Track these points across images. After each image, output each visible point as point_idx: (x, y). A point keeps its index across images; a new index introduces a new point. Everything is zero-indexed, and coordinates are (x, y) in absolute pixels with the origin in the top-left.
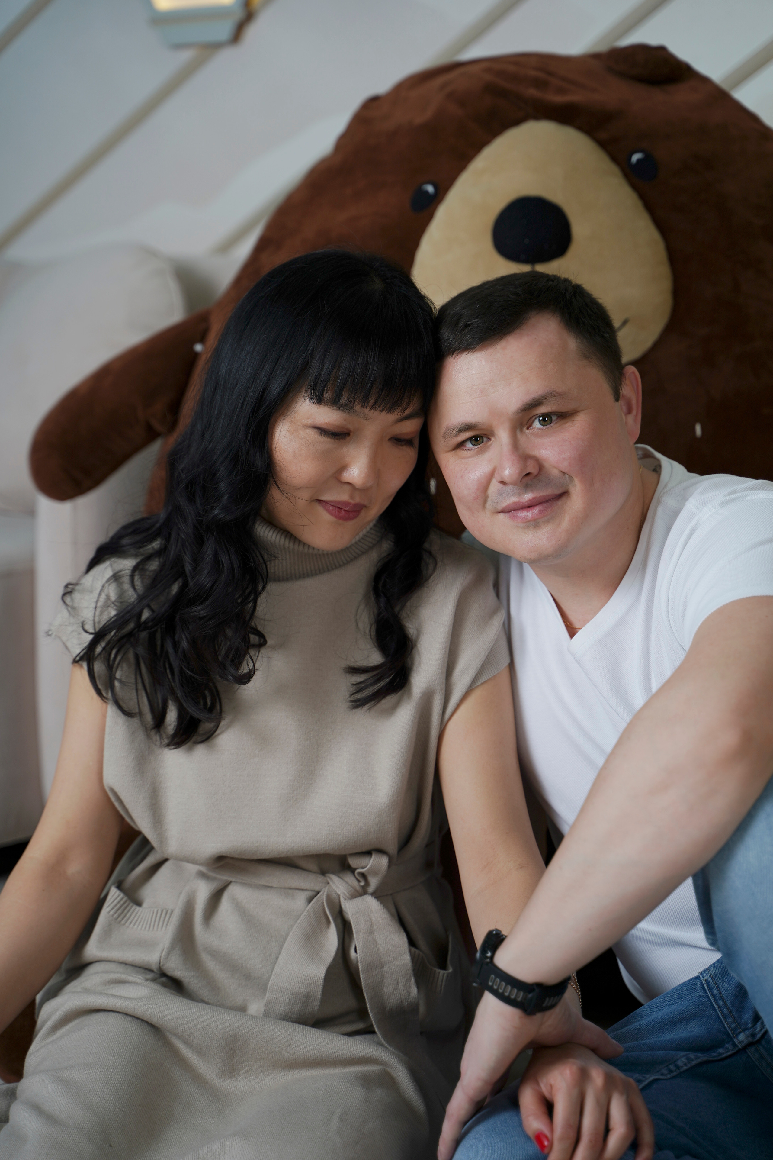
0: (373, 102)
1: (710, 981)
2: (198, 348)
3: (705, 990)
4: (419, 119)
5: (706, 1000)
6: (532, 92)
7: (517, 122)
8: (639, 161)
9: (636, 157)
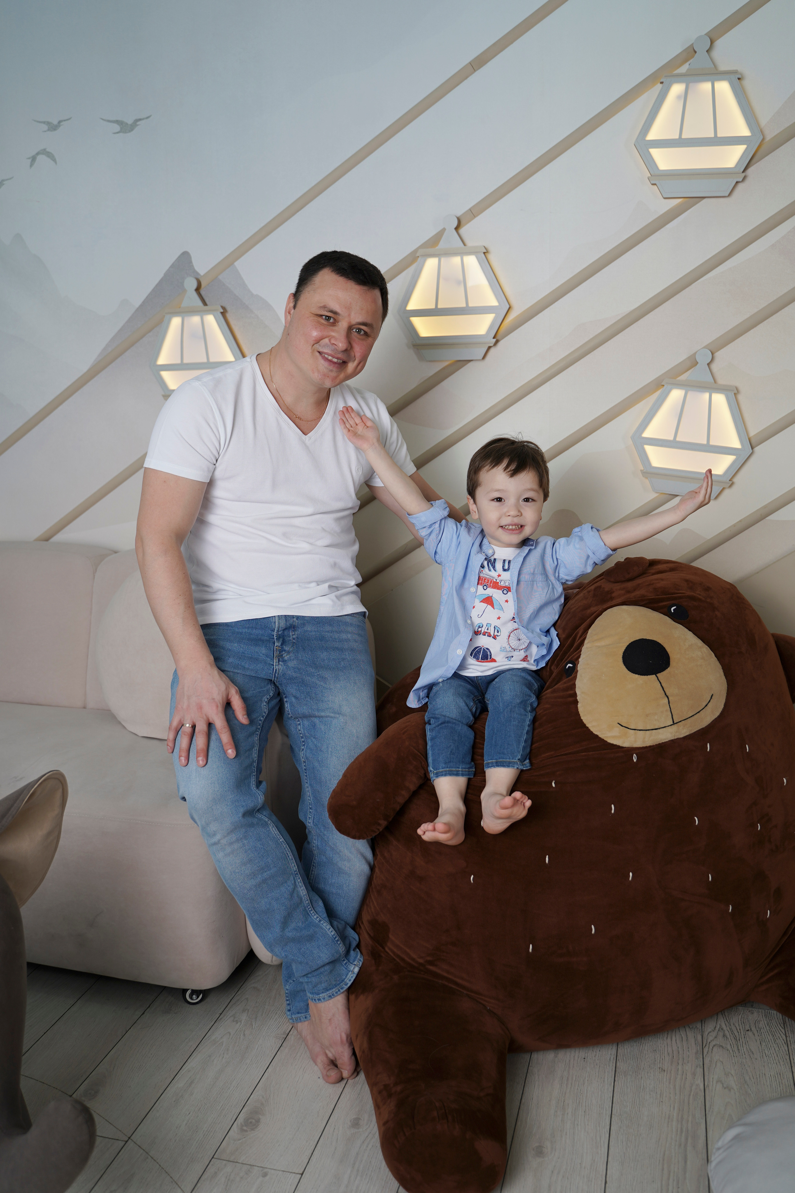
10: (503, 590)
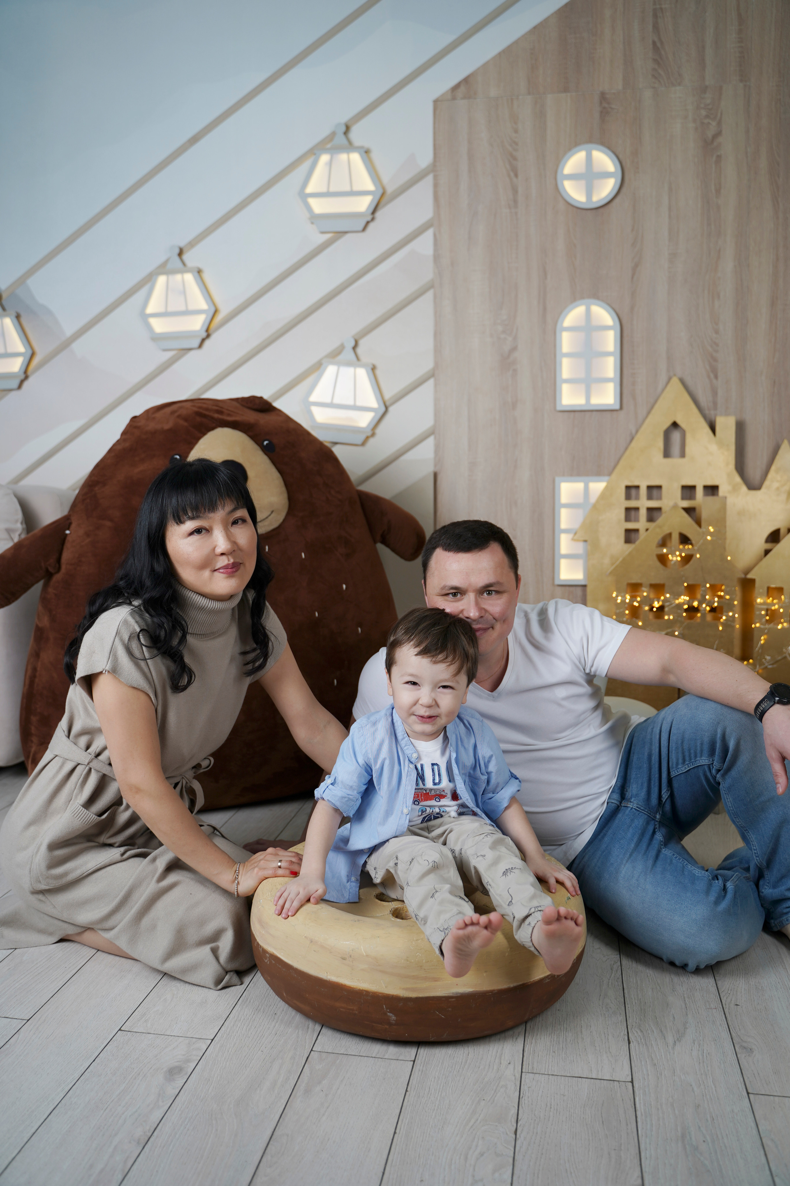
0: (135, 417)
1: (638, 806)
2: (68, 532)
3: (639, 810)
4: (167, 427)
5: (641, 814)
6: (216, 416)
7: (213, 429)
8: (267, 444)
9: (266, 443)
10: (434, 799)
